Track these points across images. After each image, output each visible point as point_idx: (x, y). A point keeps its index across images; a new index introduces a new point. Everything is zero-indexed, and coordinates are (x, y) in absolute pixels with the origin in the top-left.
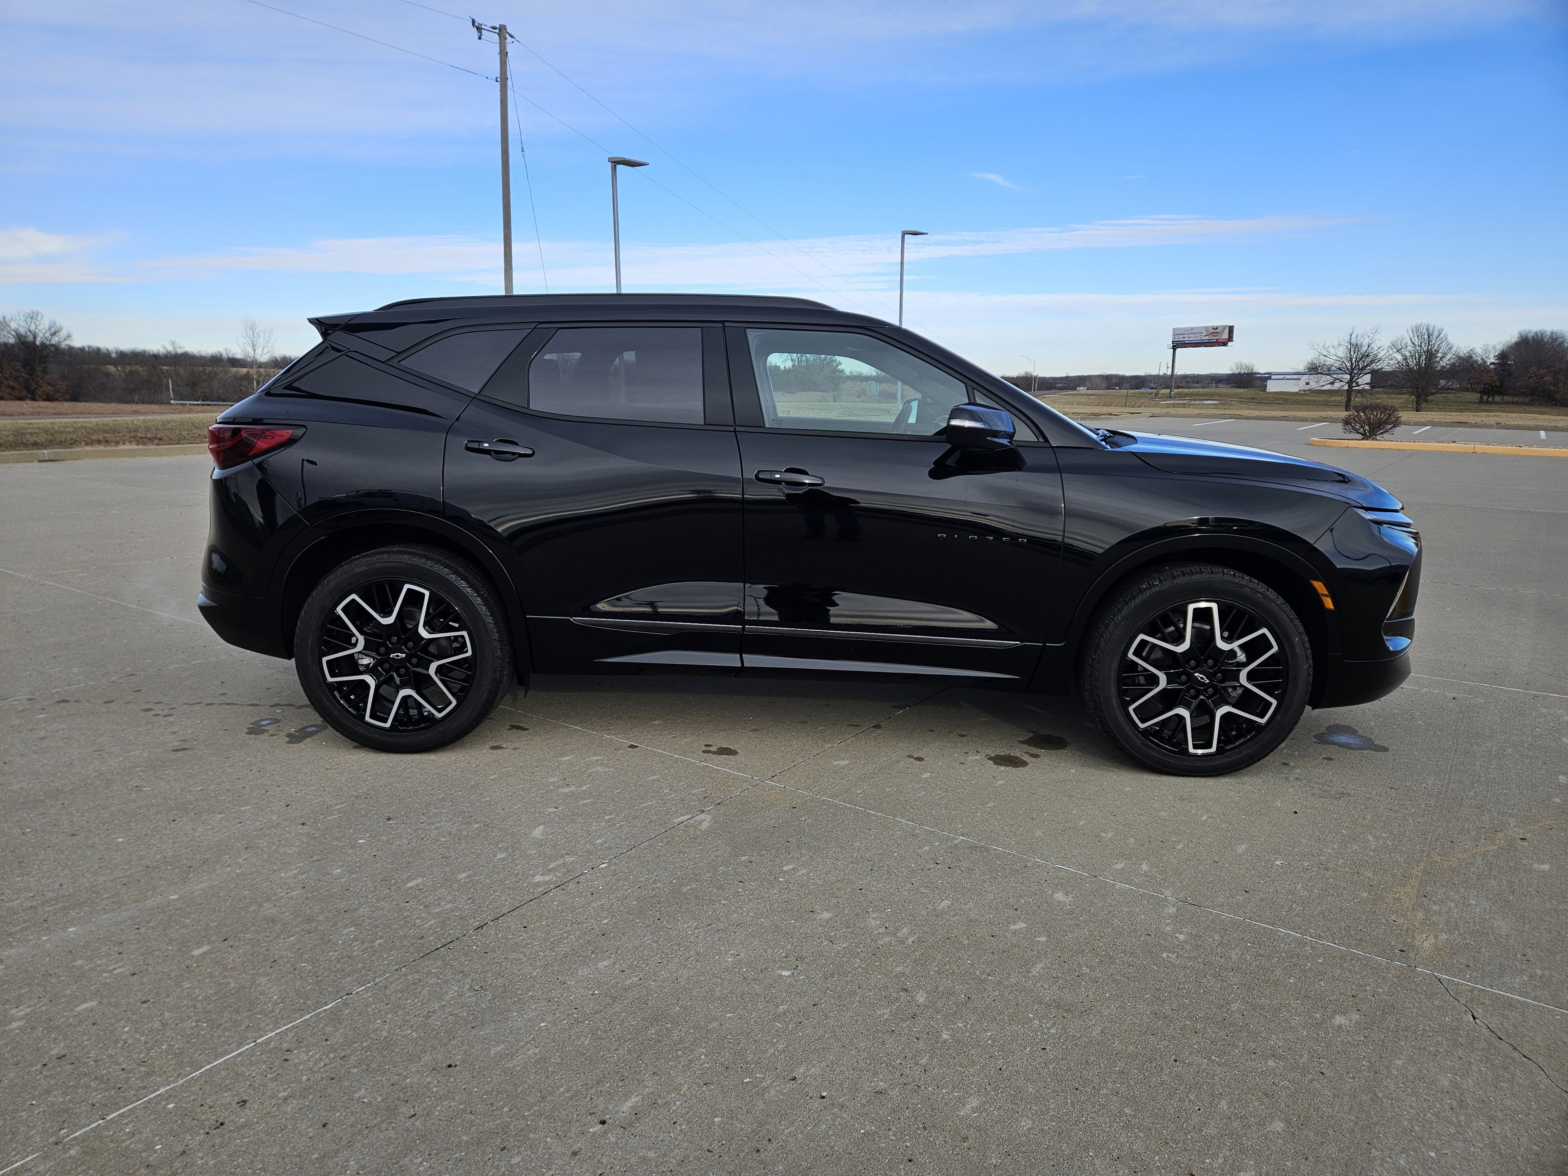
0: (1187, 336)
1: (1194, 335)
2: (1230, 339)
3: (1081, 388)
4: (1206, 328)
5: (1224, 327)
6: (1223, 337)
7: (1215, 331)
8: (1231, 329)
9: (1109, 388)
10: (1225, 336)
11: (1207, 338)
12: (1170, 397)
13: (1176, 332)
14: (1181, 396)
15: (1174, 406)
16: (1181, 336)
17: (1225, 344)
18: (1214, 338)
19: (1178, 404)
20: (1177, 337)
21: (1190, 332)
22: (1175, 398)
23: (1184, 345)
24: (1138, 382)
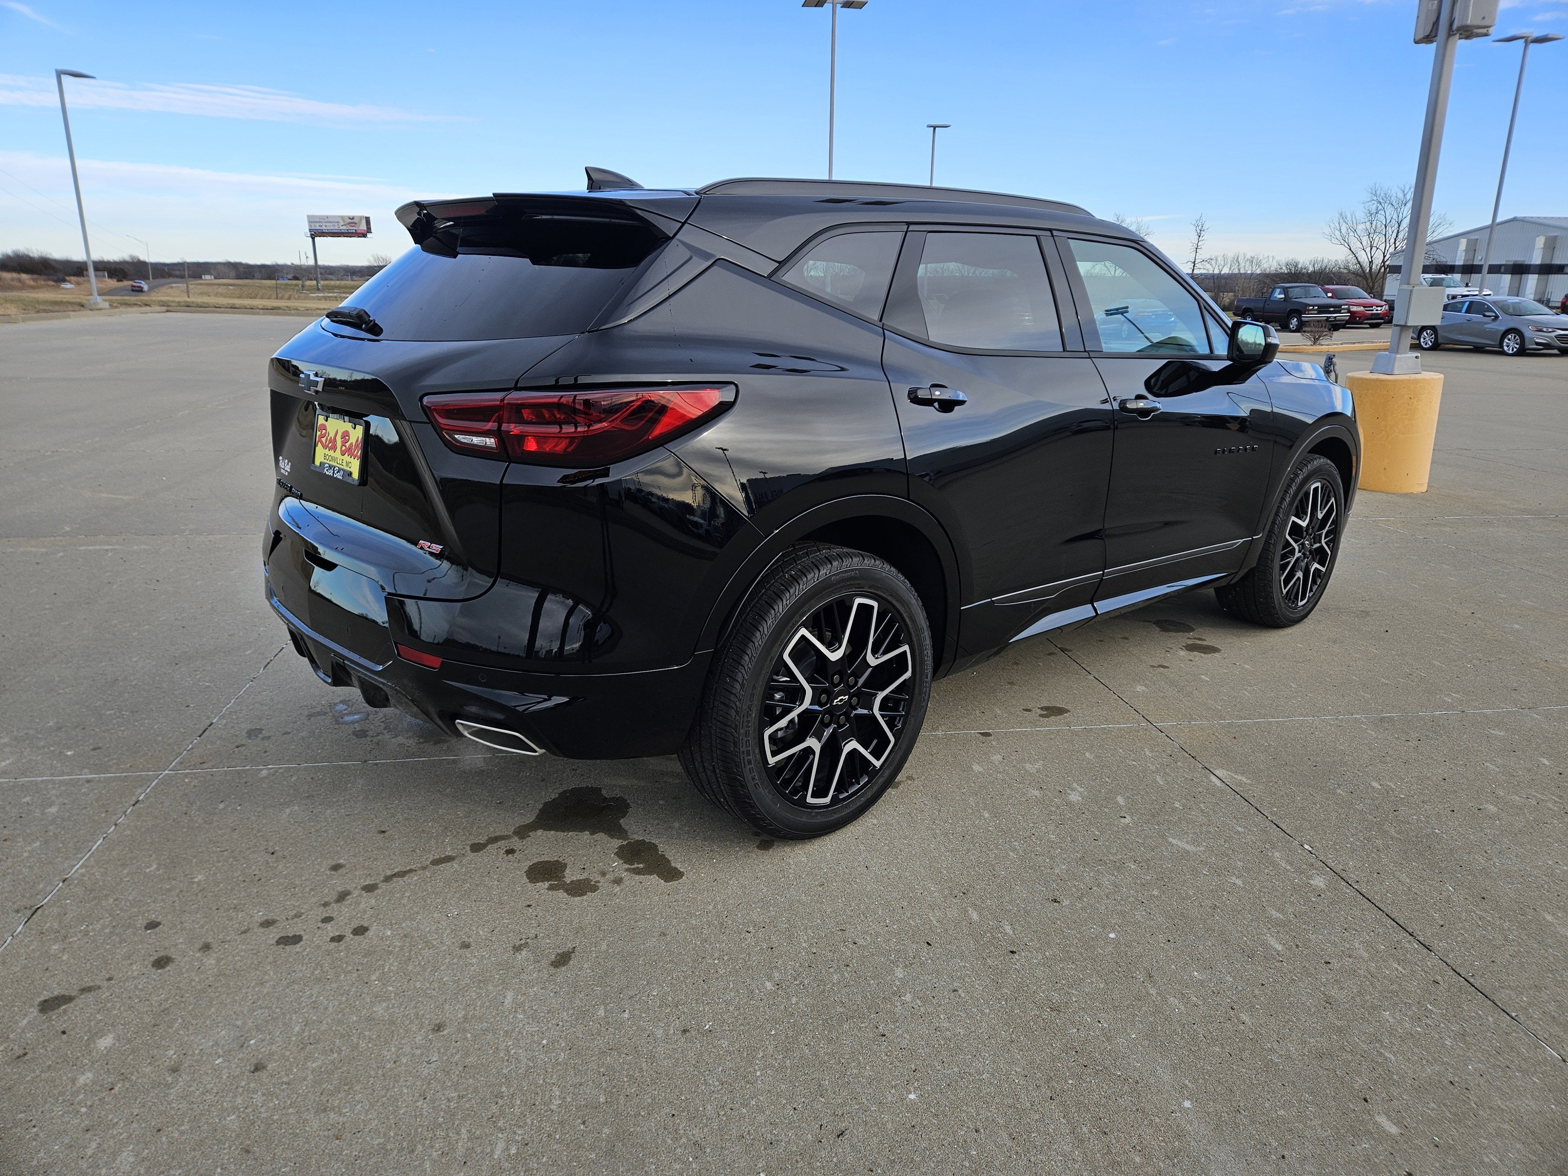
0: (324, 224)
1: (331, 224)
2: (369, 230)
3: (208, 277)
4: (342, 217)
5: (361, 218)
6: (361, 228)
7: (352, 221)
8: (368, 220)
9: (238, 277)
10: (363, 227)
11: (344, 228)
12: (318, 289)
13: (311, 220)
14: (331, 288)
15: (325, 298)
16: (317, 225)
17: (364, 235)
18: (352, 229)
19: (329, 297)
20: (313, 224)
21: (326, 220)
22: (323, 291)
23: (323, 234)
24: (270, 272)
